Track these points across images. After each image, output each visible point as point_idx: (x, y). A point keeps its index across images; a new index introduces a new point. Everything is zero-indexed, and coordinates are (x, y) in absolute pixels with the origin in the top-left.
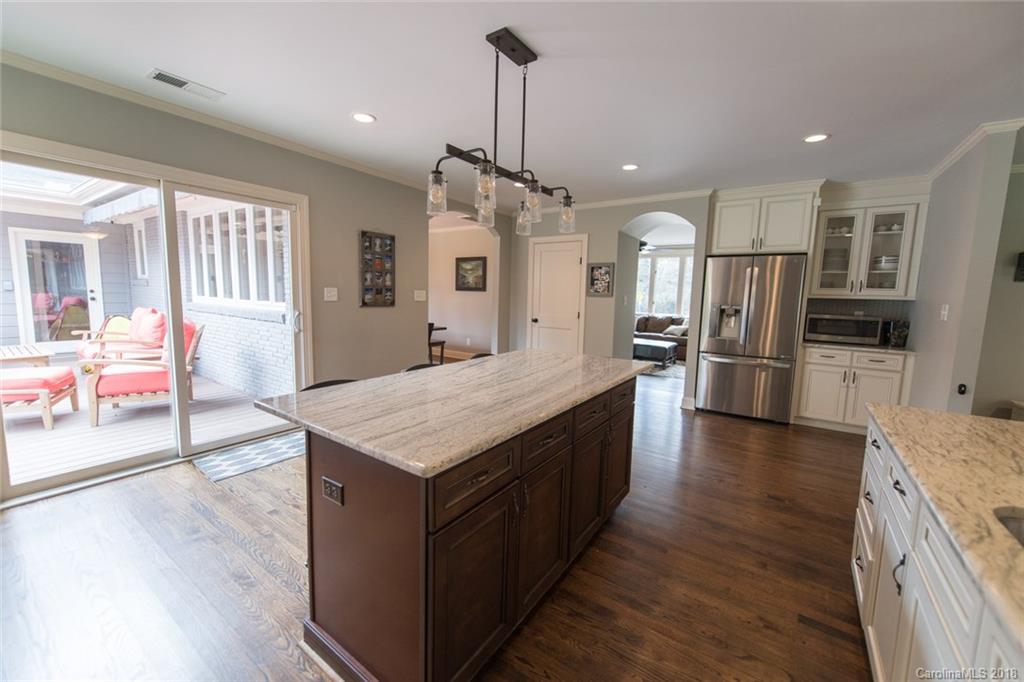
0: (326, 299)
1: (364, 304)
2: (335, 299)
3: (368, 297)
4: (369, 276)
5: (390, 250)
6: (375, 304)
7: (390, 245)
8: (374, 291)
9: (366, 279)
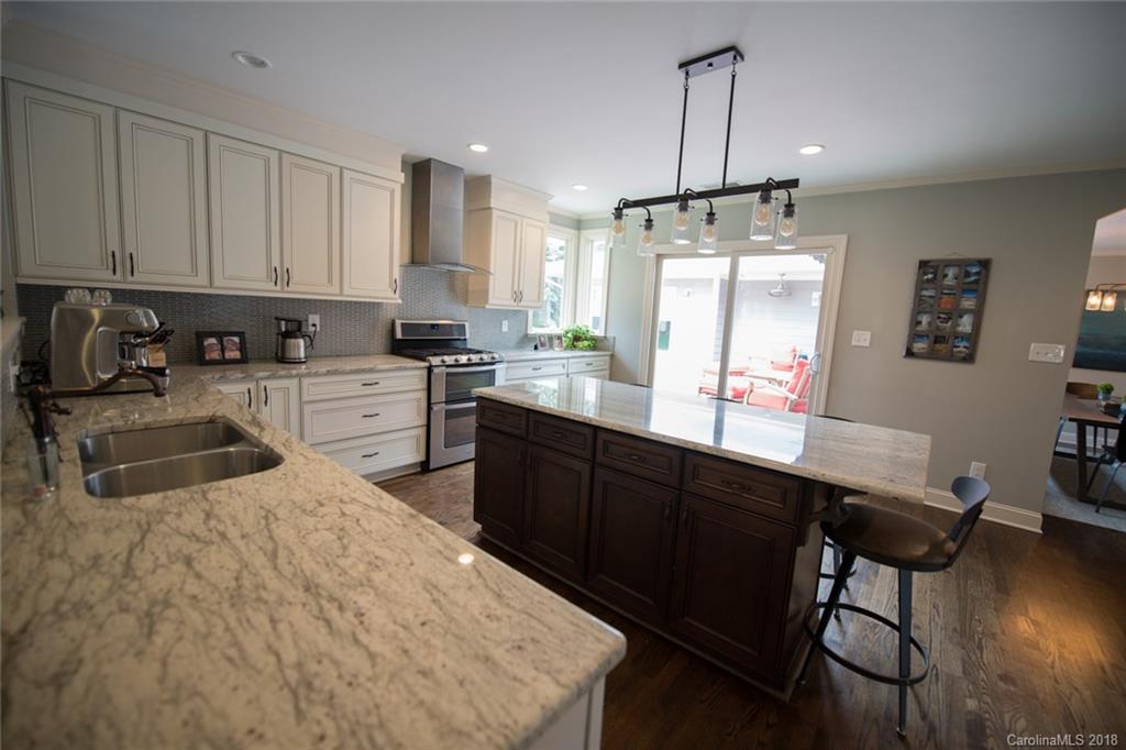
0: (854, 343)
1: (910, 353)
2: (867, 344)
3: (919, 346)
4: (925, 319)
5: (976, 282)
6: (931, 355)
7: (977, 273)
8: (932, 338)
9: (920, 323)
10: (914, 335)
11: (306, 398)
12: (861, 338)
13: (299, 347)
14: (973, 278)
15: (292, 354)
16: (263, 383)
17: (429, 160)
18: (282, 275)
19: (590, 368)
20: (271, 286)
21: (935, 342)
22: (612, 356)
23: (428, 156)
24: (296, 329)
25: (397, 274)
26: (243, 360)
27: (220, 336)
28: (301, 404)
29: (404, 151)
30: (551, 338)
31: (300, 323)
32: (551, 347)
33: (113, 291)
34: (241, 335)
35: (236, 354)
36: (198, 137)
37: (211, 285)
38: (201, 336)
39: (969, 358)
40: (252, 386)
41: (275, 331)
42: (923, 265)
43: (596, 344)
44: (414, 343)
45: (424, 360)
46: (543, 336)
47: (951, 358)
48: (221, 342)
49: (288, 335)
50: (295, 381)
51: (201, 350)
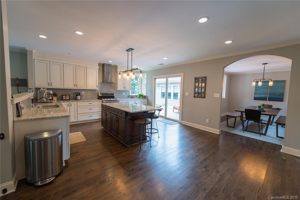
10: (195, 93)
11: (78, 106)
12: (187, 94)
13: (79, 97)
14: (204, 81)
15: (77, 99)
16: (71, 103)
17: (104, 64)
18: (76, 85)
19: (141, 102)
20: (74, 87)
21: (198, 94)
22: (148, 100)
23: (104, 63)
24: (79, 94)
25: (97, 84)
26: (69, 100)
27: (65, 95)
28: (77, 106)
29: (99, 63)
30: (134, 96)
31: (80, 93)
32: (134, 98)
33: (47, 88)
34: (69, 95)
35: (68, 98)
36: (62, 64)
37: (64, 87)
38: (62, 95)
39: (204, 97)
40: (69, 103)
41: (75, 95)
42: (196, 78)
43: (144, 97)
44: (103, 97)
45: (102, 100)
46: (132, 96)
47: (201, 97)
48: (66, 96)
49: (77, 95)
50: (76, 103)
51: (62, 97)
